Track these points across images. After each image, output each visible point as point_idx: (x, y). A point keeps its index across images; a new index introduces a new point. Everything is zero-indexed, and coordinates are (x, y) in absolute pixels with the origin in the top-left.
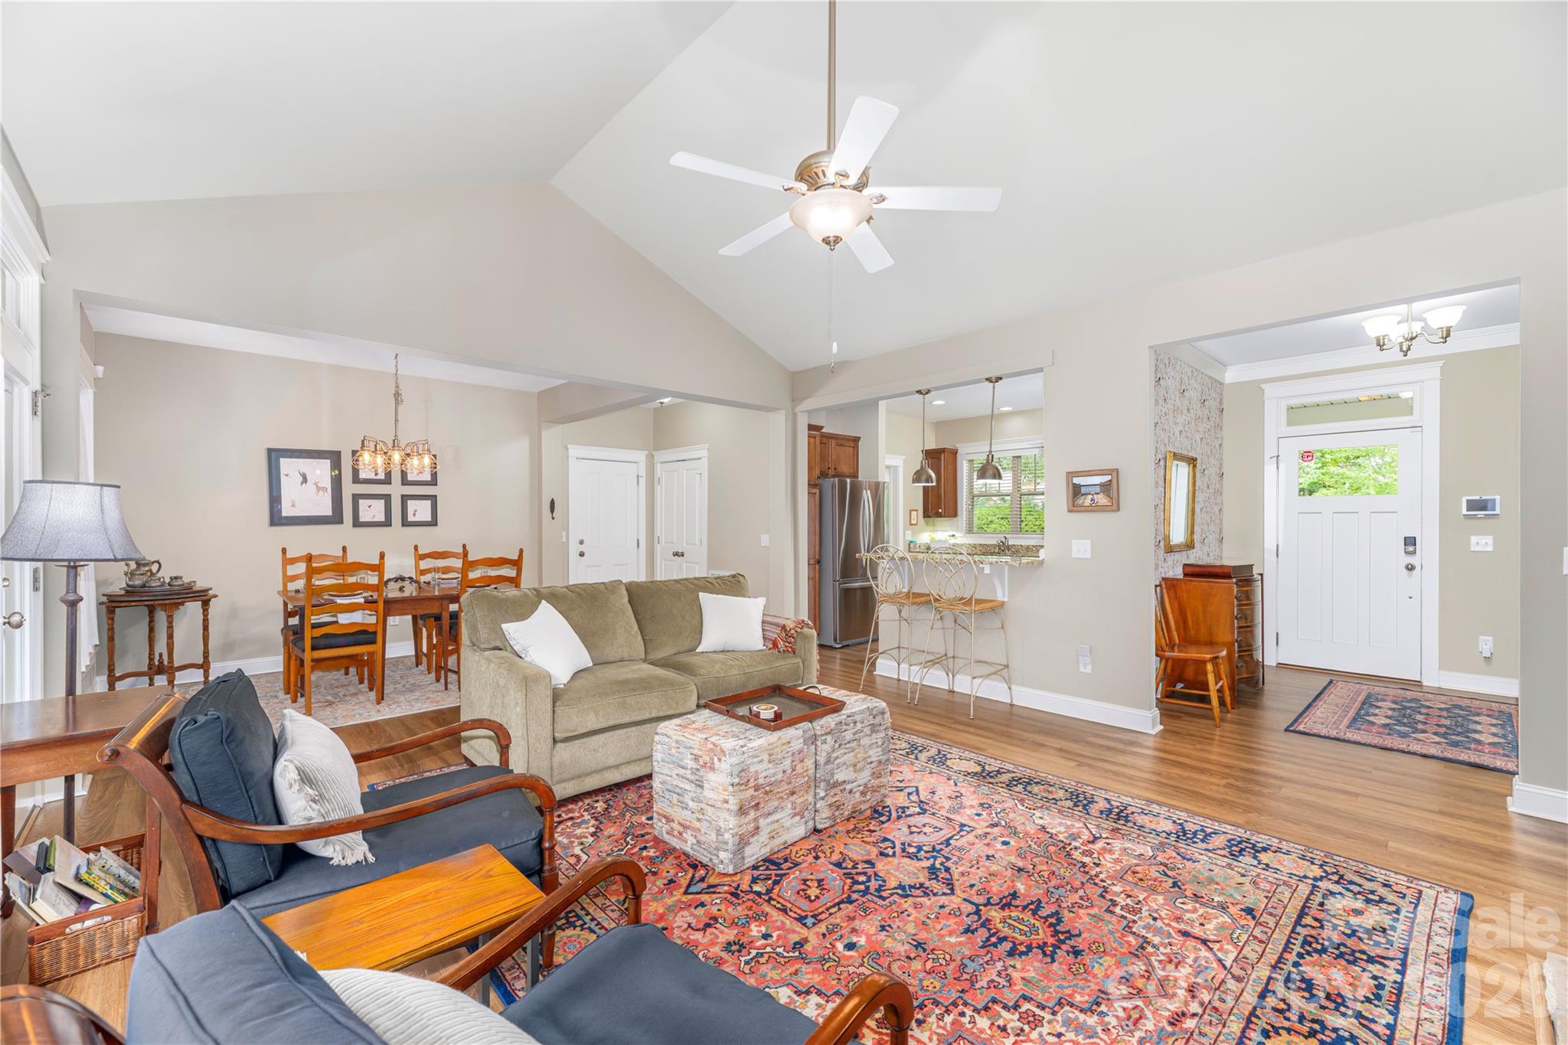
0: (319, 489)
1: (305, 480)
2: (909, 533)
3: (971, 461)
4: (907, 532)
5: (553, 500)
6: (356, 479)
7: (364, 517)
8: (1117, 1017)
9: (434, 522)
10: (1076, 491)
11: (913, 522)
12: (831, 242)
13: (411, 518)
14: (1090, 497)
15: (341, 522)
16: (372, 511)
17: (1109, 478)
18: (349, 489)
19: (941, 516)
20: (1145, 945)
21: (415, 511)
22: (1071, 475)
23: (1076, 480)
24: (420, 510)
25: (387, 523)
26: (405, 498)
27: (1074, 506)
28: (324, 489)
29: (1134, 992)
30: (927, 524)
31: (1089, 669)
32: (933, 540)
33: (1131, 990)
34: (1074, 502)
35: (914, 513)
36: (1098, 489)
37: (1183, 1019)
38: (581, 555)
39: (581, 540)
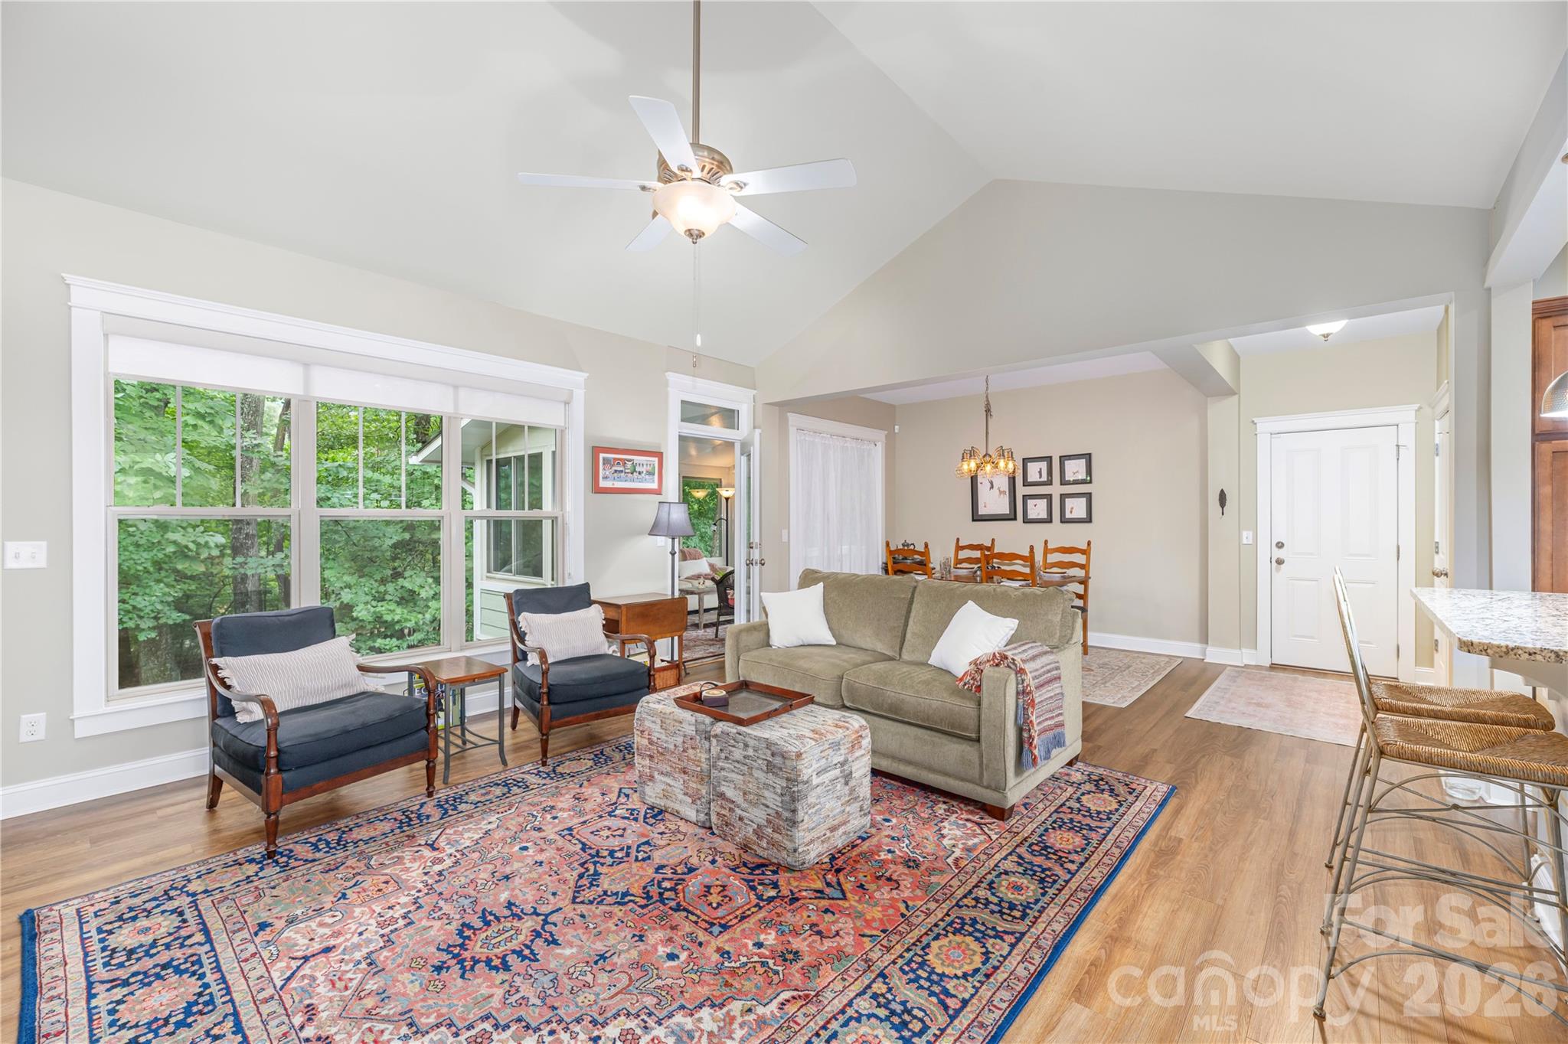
0: (1001, 492)
1: (992, 487)
5: (1222, 491)
6: (1026, 484)
7: (1031, 515)
8: (347, 972)
9: (1089, 519)
12: (695, 235)
13: (1068, 515)
15: (1015, 519)
16: (1038, 509)
18: (1021, 491)
20: (414, 1029)
21: (1072, 508)
24: (1076, 508)
25: (1049, 520)
26: (1063, 497)
28: (1004, 492)
29: (362, 994)
33: (367, 992)
37: (306, 1017)
38: (1280, 562)
39: (1278, 543)
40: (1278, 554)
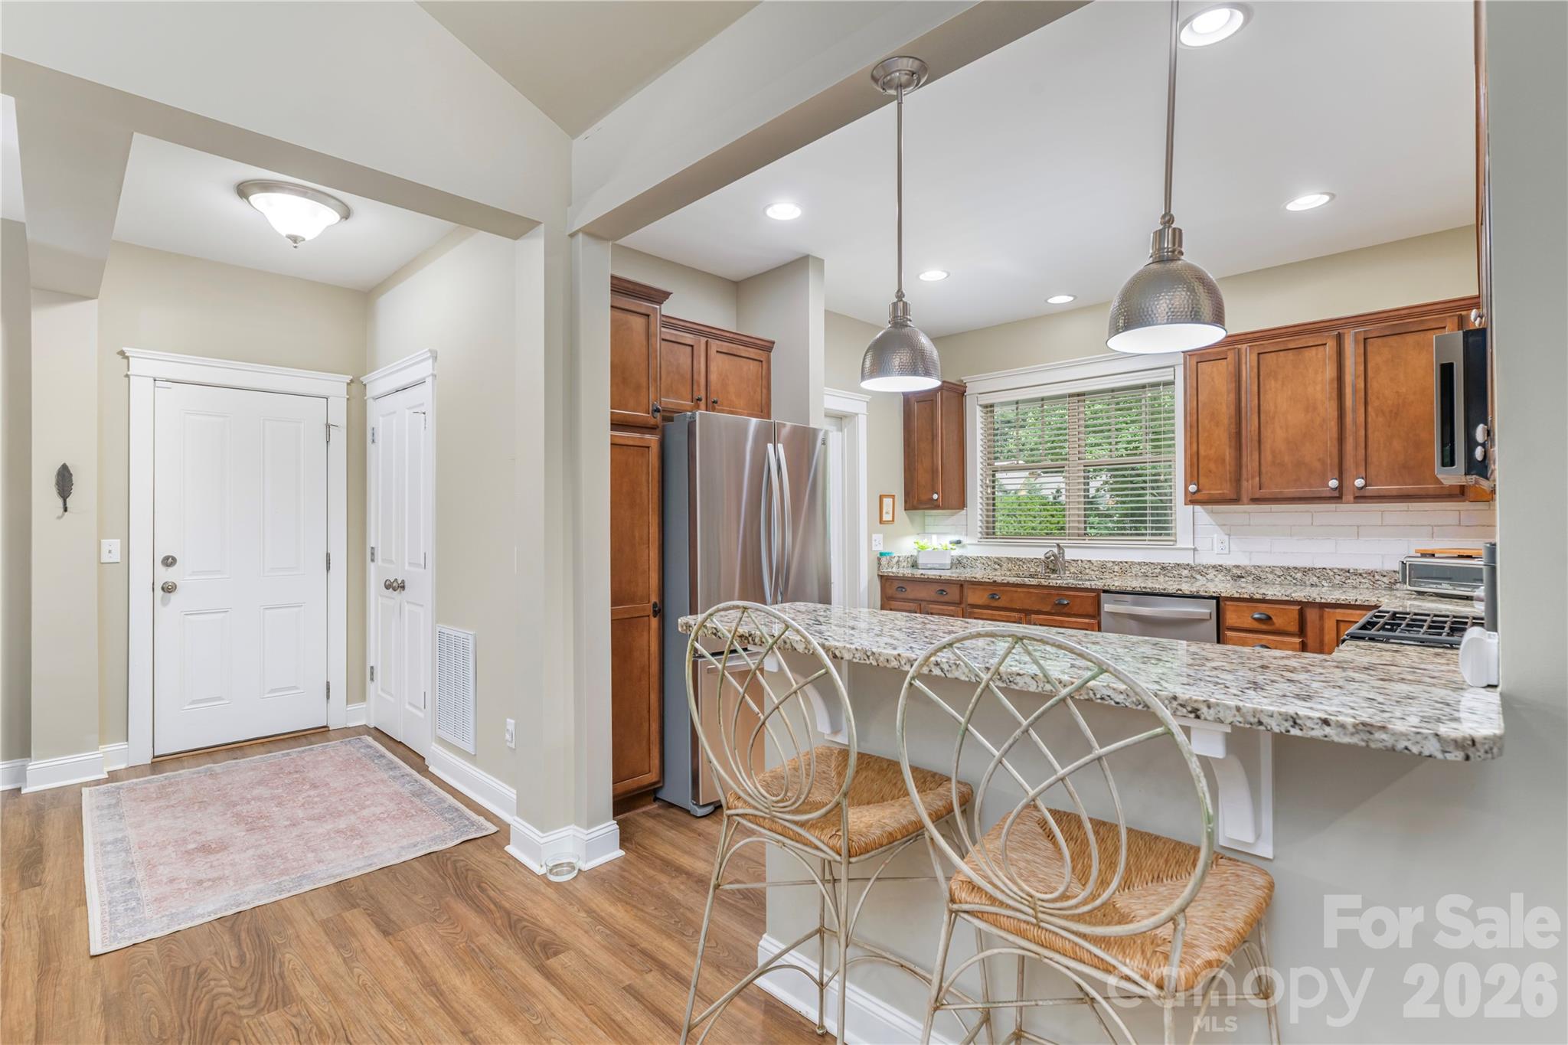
2: (878, 538)
3: (989, 408)
4: (874, 536)
5: (65, 469)
11: (887, 517)
19: (937, 507)
30: (912, 521)
32: (921, 549)
35: (888, 502)
38: (169, 589)
39: (166, 558)
40: (166, 575)
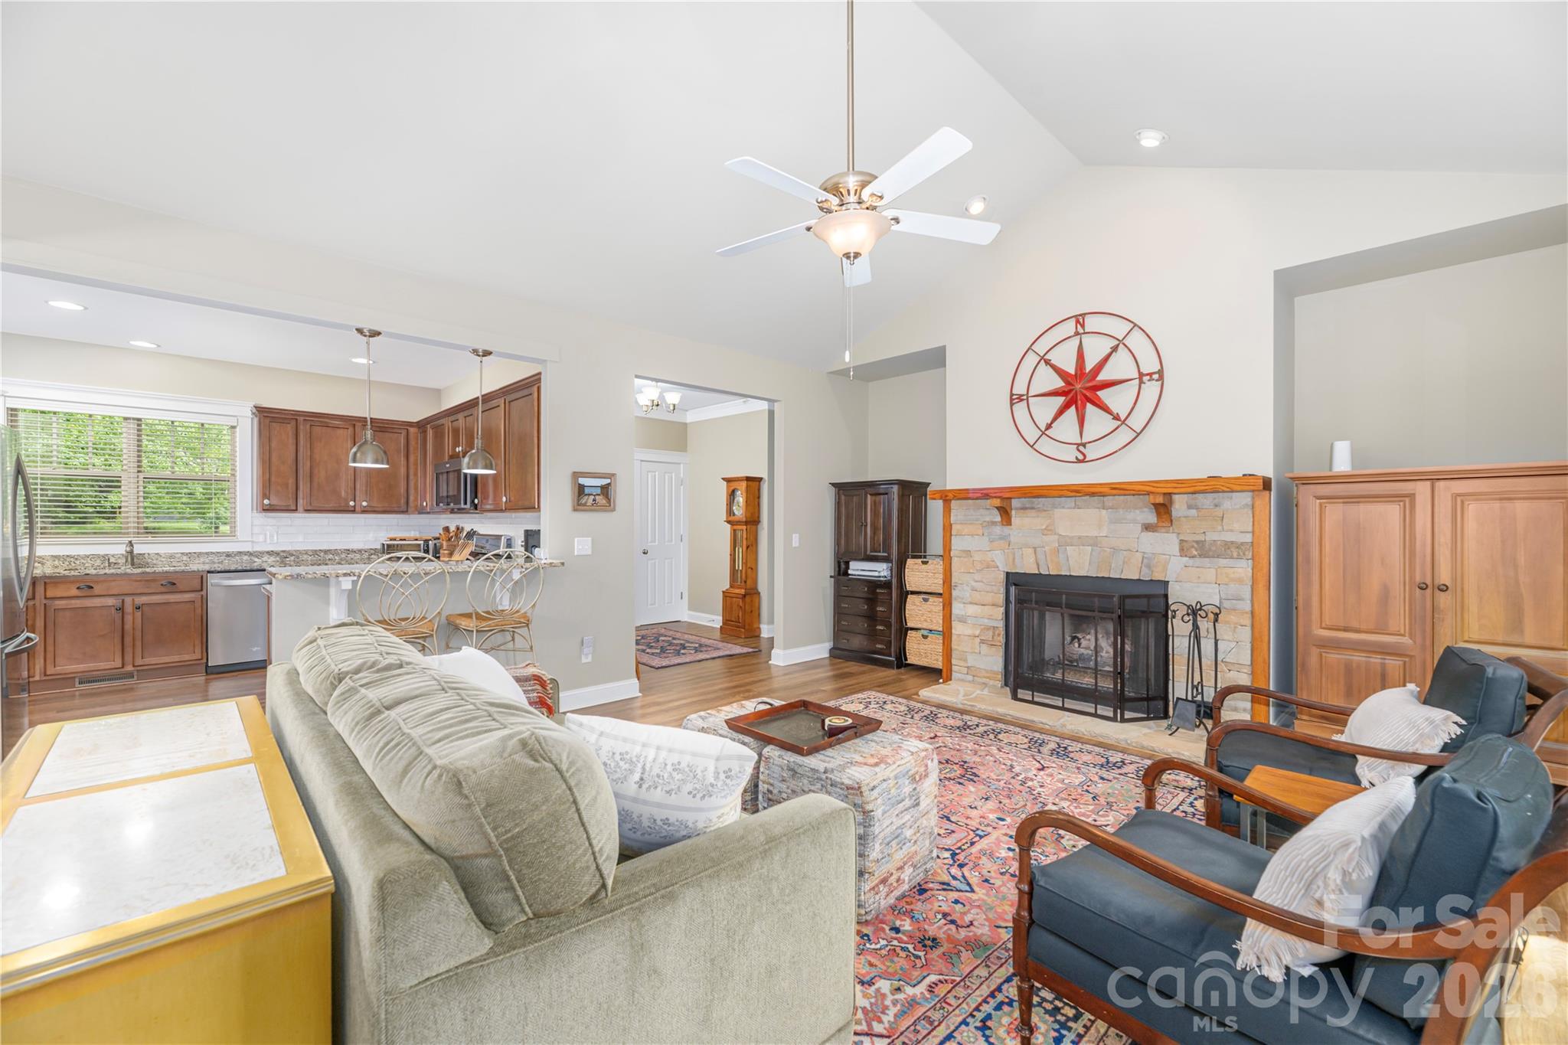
10: (581, 490)
12: (852, 257)
14: (592, 497)
17: (608, 481)
22: (576, 475)
23: (582, 481)
27: (578, 505)
31: (589, 659)
34: (578, 500)
36: (599, 491)
